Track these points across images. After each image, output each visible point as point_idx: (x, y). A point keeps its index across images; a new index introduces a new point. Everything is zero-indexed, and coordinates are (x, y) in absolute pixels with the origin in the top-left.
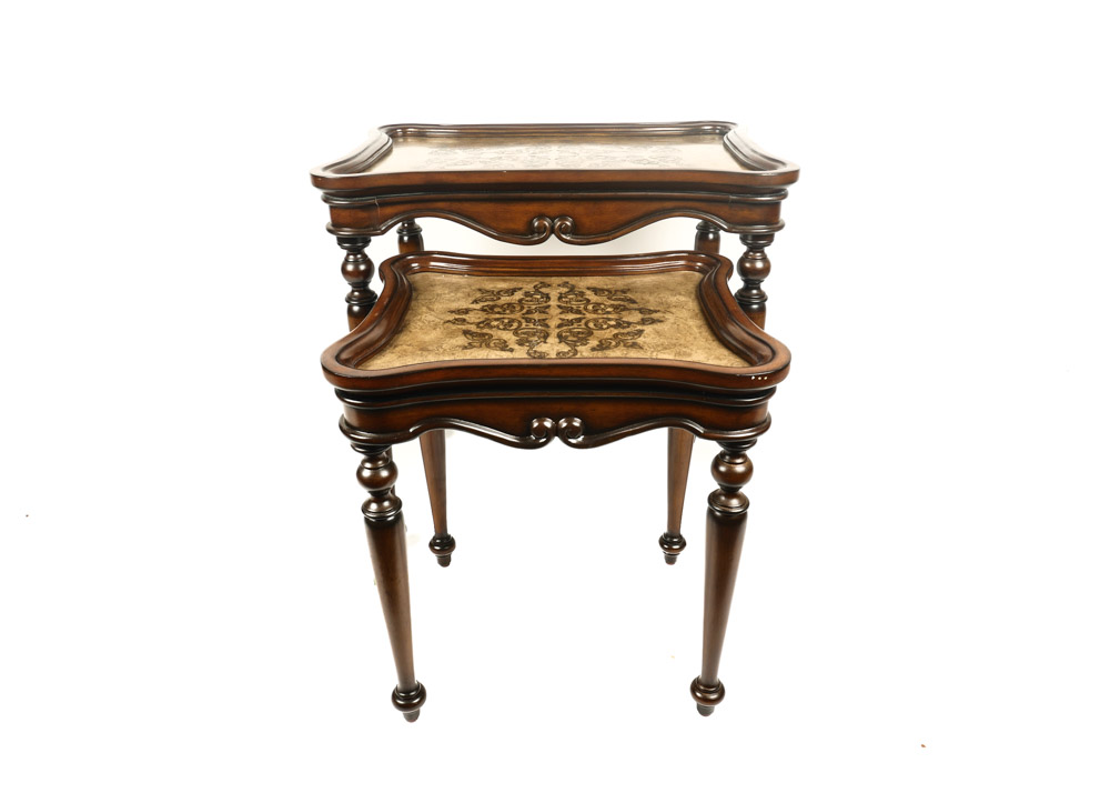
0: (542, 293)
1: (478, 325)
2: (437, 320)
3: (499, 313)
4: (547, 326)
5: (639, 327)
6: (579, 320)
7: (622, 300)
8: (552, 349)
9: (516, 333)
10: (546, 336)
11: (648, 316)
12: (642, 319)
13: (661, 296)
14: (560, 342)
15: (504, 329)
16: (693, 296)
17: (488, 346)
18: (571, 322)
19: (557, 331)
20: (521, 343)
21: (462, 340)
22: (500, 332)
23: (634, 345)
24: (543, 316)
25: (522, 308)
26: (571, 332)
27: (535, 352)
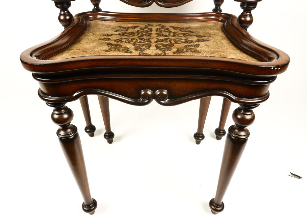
0: (148, 28)
1: (115, 41)
2: (96, 39)
3: (127, 36)
4: (150, 42)
5: (197, 43)
6: (167, 39)
7: (187, 31)
8: (152, 52)
9: (134, 44)
10: (149, 46)
11: (200, 38)
12: (198, 40)
13: (205, 30)
14: (157, 49)
15: (128, 43)
16: (221, 31)
17: (119, 50)
18: (163, 40)
19: (155, 44)
20: (136, 49)
21: (106, 47)
22: (126, 44)
23: (196, 51)
24: (148, 37)
25: (139, 34)
26: (162, 45)
27: (143, 53)
